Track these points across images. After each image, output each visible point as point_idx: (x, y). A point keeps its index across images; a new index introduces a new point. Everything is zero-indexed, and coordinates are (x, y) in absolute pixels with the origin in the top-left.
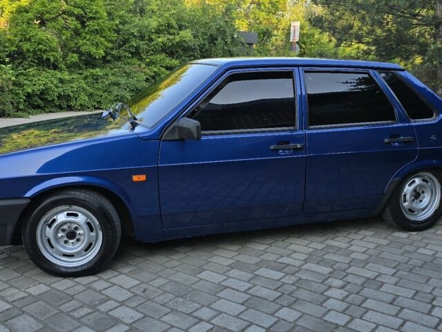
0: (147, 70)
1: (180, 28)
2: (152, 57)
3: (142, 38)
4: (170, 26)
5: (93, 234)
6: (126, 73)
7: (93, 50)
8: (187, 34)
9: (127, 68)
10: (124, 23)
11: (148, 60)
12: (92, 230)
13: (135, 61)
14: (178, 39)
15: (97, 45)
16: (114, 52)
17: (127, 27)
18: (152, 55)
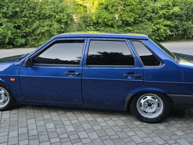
0: (154, 27)
1: (174, 6)
2: (157, 21)
3: (153, 12)
4: (169, 5)
5: (7, 97)
6: (143, 28)
7: (128, 19)
8: (176, 9)
9: (144, 26)
10: (146, 6)
11: (155, 22)
12: (6, 96)
13: (150, 23)
14: (171, 11)
15: (130, 17)
16: (140, 19)
17: (147, 7)
18: (157, 20)
